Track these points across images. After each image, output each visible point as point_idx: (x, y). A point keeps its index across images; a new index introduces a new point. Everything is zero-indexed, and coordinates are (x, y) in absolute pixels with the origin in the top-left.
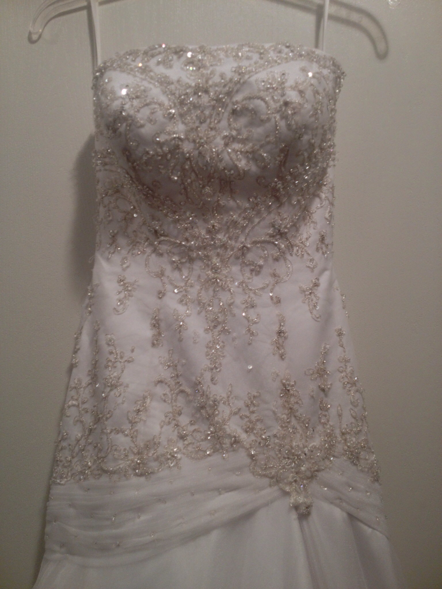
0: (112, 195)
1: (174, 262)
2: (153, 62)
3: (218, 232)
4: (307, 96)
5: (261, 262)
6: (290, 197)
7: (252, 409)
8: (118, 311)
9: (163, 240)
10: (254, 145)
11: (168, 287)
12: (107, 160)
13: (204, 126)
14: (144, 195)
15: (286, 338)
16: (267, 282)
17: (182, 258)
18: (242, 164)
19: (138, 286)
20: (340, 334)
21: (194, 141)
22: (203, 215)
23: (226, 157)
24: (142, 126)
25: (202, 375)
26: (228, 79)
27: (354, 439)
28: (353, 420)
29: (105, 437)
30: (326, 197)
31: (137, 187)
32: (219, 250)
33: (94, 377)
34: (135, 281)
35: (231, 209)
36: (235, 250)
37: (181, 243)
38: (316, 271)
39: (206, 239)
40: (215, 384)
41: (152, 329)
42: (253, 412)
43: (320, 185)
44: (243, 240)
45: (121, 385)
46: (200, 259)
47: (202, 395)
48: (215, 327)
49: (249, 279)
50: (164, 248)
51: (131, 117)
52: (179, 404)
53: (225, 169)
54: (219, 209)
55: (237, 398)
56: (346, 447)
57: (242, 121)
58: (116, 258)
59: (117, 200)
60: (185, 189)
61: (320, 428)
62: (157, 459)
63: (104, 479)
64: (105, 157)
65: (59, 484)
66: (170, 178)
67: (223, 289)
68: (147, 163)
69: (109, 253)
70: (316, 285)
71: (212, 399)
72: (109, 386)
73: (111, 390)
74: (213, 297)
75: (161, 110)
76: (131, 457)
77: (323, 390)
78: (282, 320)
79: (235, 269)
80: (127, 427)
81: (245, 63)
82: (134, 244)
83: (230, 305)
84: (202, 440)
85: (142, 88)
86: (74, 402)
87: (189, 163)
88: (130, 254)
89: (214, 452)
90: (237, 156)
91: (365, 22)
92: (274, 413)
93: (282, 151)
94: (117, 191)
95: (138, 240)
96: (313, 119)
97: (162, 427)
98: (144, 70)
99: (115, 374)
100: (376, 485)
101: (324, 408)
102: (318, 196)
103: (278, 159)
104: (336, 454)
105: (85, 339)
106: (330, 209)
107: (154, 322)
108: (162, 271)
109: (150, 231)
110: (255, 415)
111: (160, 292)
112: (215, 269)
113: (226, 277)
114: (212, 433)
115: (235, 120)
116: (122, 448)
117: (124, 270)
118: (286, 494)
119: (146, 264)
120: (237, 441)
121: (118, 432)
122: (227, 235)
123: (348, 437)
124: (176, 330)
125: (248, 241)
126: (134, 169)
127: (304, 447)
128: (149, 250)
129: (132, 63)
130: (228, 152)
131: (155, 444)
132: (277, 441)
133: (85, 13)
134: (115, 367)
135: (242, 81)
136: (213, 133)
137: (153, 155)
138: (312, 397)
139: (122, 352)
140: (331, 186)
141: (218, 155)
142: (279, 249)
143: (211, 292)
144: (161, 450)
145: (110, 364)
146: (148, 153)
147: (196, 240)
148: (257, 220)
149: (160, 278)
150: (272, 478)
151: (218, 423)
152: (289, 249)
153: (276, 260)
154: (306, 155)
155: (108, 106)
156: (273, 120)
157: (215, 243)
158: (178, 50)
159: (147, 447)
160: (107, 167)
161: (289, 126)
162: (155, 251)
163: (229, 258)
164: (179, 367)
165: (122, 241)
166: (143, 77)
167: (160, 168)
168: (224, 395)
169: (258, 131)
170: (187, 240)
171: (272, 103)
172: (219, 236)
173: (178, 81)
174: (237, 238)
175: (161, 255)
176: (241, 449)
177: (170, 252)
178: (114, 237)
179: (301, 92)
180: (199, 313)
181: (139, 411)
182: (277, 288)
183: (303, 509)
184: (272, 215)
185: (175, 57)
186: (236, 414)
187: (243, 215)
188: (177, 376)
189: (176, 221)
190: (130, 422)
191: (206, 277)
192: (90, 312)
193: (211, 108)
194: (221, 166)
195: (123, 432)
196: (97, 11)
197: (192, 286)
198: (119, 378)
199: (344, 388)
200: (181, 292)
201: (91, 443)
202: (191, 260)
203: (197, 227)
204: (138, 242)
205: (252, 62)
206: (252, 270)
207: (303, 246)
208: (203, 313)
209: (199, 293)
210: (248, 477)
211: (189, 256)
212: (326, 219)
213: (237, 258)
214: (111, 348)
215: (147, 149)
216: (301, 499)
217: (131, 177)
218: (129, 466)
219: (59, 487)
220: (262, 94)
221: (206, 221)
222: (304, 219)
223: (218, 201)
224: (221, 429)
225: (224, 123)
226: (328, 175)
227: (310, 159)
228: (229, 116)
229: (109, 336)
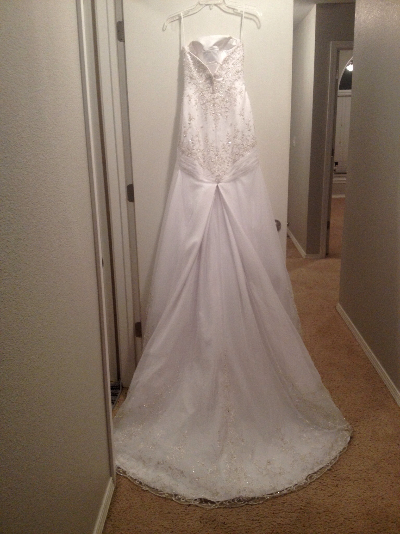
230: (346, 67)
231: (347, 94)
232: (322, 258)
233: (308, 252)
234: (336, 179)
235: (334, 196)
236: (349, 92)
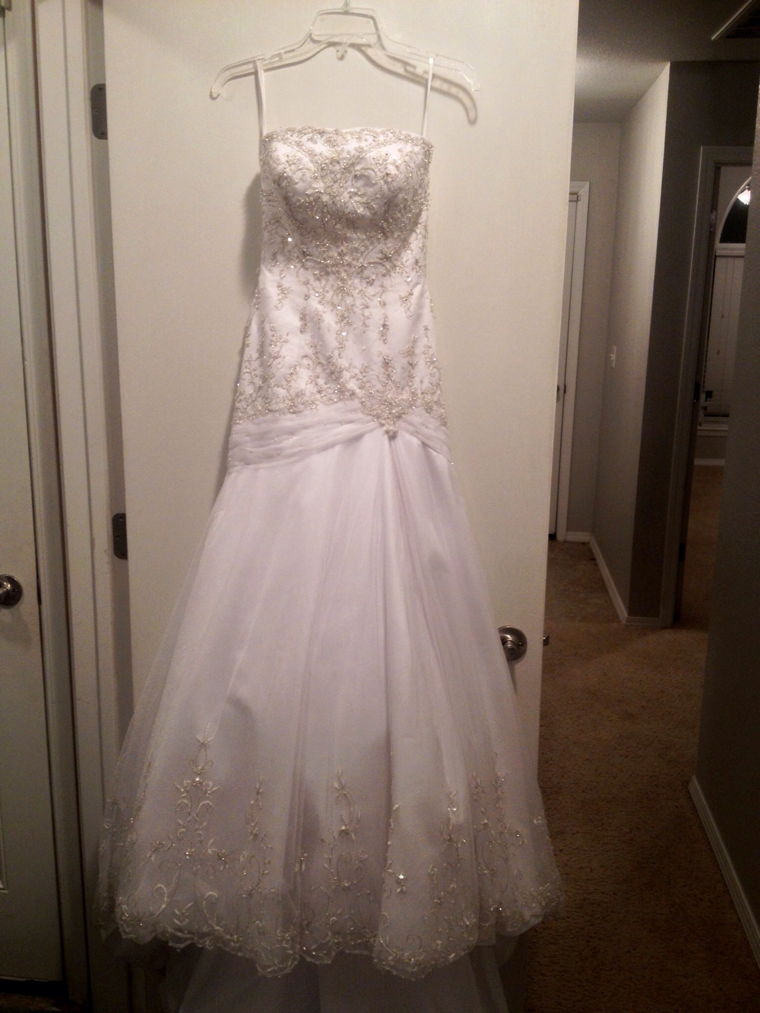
0: (274, 224)
1: (316, 274)
2: (305, 138)
3: (345, 255)
4: (401, 170)
5: (374, 277)
6: (392, 233)
7: (364, 374)
8: (277, 308)
9: (309, 259)
10: (368, 199)
11: (312, 292)
12: (270, 198)
13: (336, 185)
14: (297, 227)
15: (388, 329)
16: (378, 291)
17: (321, 272)
18: (361, 210)
19: (291, 290)
20: (426, 329)
21: (330, 194)
22: (336, 243)
23: (349, 205)
24: (297, 183)
25: (333, 352)
26: (352, 156)
27: (430, 397)
28: (430, 386)
29: (270, 390)
30: (420, 232)
31: (292, 221)
32: (346, 268)
33: (262, 352)
34: (289, 287)
35: (354, 240)
36: (357, 268)
37: (320, 262)
38: (411, 284)
39: (338, 259)
40: (341, 358)
41: (300, 321)
42: (365, 377)
43: (416, 223)
44: (362, 261)
45: (280, 357)
46: (334, 273)
47: (333, 365)
48: (342, 320)
49: (366, 288)
50: (309, 264)
51: (290, 177)
52: (317, 371)
53: (349, 213)
54: (346, 239)
55: (355, 367)
56: (424, 402)
57: (360, 183)
58: (276, 270)
59: (277, 228)
60: (324, 225)
61: (407, 388)
62: (303, 404)
63: (270, 416)
64: (269, 196)
65: (238, 424)
66: (314, 217)
67: (348, 295)
68: (299, 207)
69: (271, 266)
70: (411, 294)
71: (339, 367)
72: (272, 358)
73: (274, 360)
74: (342, 300)
75: (309, 173)
76: (287, 401)
77: (411, 365)
78: (386, 317)
79: (357, 281)
80: (285, 383)
81: (363, 144)
82: (289, 260)
83: (353, 306)
84: (332, 394)
85: (297, 157)
86: (248, 370)
87: (326, 208)
88: (286, 267)
89: (339, 401)
90: (357, 205)
91: (462, 95)
92: (378, 377)
93: (385, 203)
94: (278, 221)
95: (291, 257)
96: (405, 184)
97: (307, 384)
98: (299, 144)
99: (276, 350)
100: (444, 428)
101: (411, 377)
102: (415, 231)
103: (383, 208)
104: (417, 405)
105: (254, 328)
106: (423, 240)
107: (302, 316)
108: (307, 280)
109: (299, 251)
110: (366, 378)
111: (306, 296)
112: (343, 280)
113: (350, 286)
114: (338, 388)
115: (356, 182)
116: (281, 396)
117: (282, 278)
118: (382, 425)
119: (297, 276)
120: (353, 394)
121: (278, 386)
122: (351, 257)
123: (426, 395)
124: (316, 322)
125: (366, 262)
126: (290, 210)
127: (396, 398)
128: (299, 265)
129: (291, 138)
130: (352, 203)
131: (302, 394)
132: (378, 394)
133: (252, 77)
134: (276, 345)
135: (361, 157)
136: (342, 189)
137: (303, 202)
138: (403, 368)
139: (280, 336)
140: (424, 224)
141: (345, 204)
142: (386, 268)
143: (340, 297)
144: (306, 398)
145: (273, 343)
146: (300, 200)
147: (331, 260)
148: (371, 248)
149: (306, 285)
150: (374, 416)
151: (342, 382)
152: (393, 268)
153: (384, 275)
154: (402, 206)
155: (275, 168)
156: (379, 184)
157: (343, 262)
158: (321, 131)
159: (297, 396)
160: (271, 203)
161: (389, 189)
162: (303, 266)
163: (352, 273)
164: (318, 347)
165: (280, 258)
166: (298, 149)
167: (307, 211)
168: (347, 365)
169: (370, 190)
170: (325, 259)
171: (378, 173)
172: (346, 258)
173: (321, 154)
174: (358, 259)
175: (307, 269)
176: (356, 399)
177: (313, 267)
178: (274, 255)
179: (397, 167)
180: (332, 311)
181: (292, 374)
182: (384, 296)
183: (391, 434)
184: (381, 245)
185: (319, 136)
186: (354, 377)
187: (363, 244)
188: (317, 353)
189: (317, 246)
190: (286, 380)
191: (337, 286)
192: (257, 309)
193: (341, 173)
194: (347, 211)
195: (282, 386)
196: (263, 76)
197: (327, 292)
198: (279, 352)
199: (426, 365)
200: (320, 296)
201: (260, 396)
202: (327, 274)
203: (332, 251)
204: (291, 259)
205: (367, 143)
206: (368, 282)
207: (403, 267)
208: (335, 311)
209: (332, 297)
210: (360, 415)
211: (326, 271)
212: (420, 248)
213: (358, 274)
214: (274, 332)
215: (300, 198)
216: (391, 428)
217: (288, 215)
218: (286, 407)
219: (238, 425)
220: (373, 167)
221: (338, 247)
222: (404, 247)
223: (345, 234)
224: (344, 387)
225: (349, 183)
226: (422, 216)
227: (405, 208)
228: (352, 179)
229: (272, 325)
230: (738, 196)
231: (734, 252)
232: (664, 628)
233: (632, 611)
234: (706, 427)
235: (698, 462)
236: (739, 249)
